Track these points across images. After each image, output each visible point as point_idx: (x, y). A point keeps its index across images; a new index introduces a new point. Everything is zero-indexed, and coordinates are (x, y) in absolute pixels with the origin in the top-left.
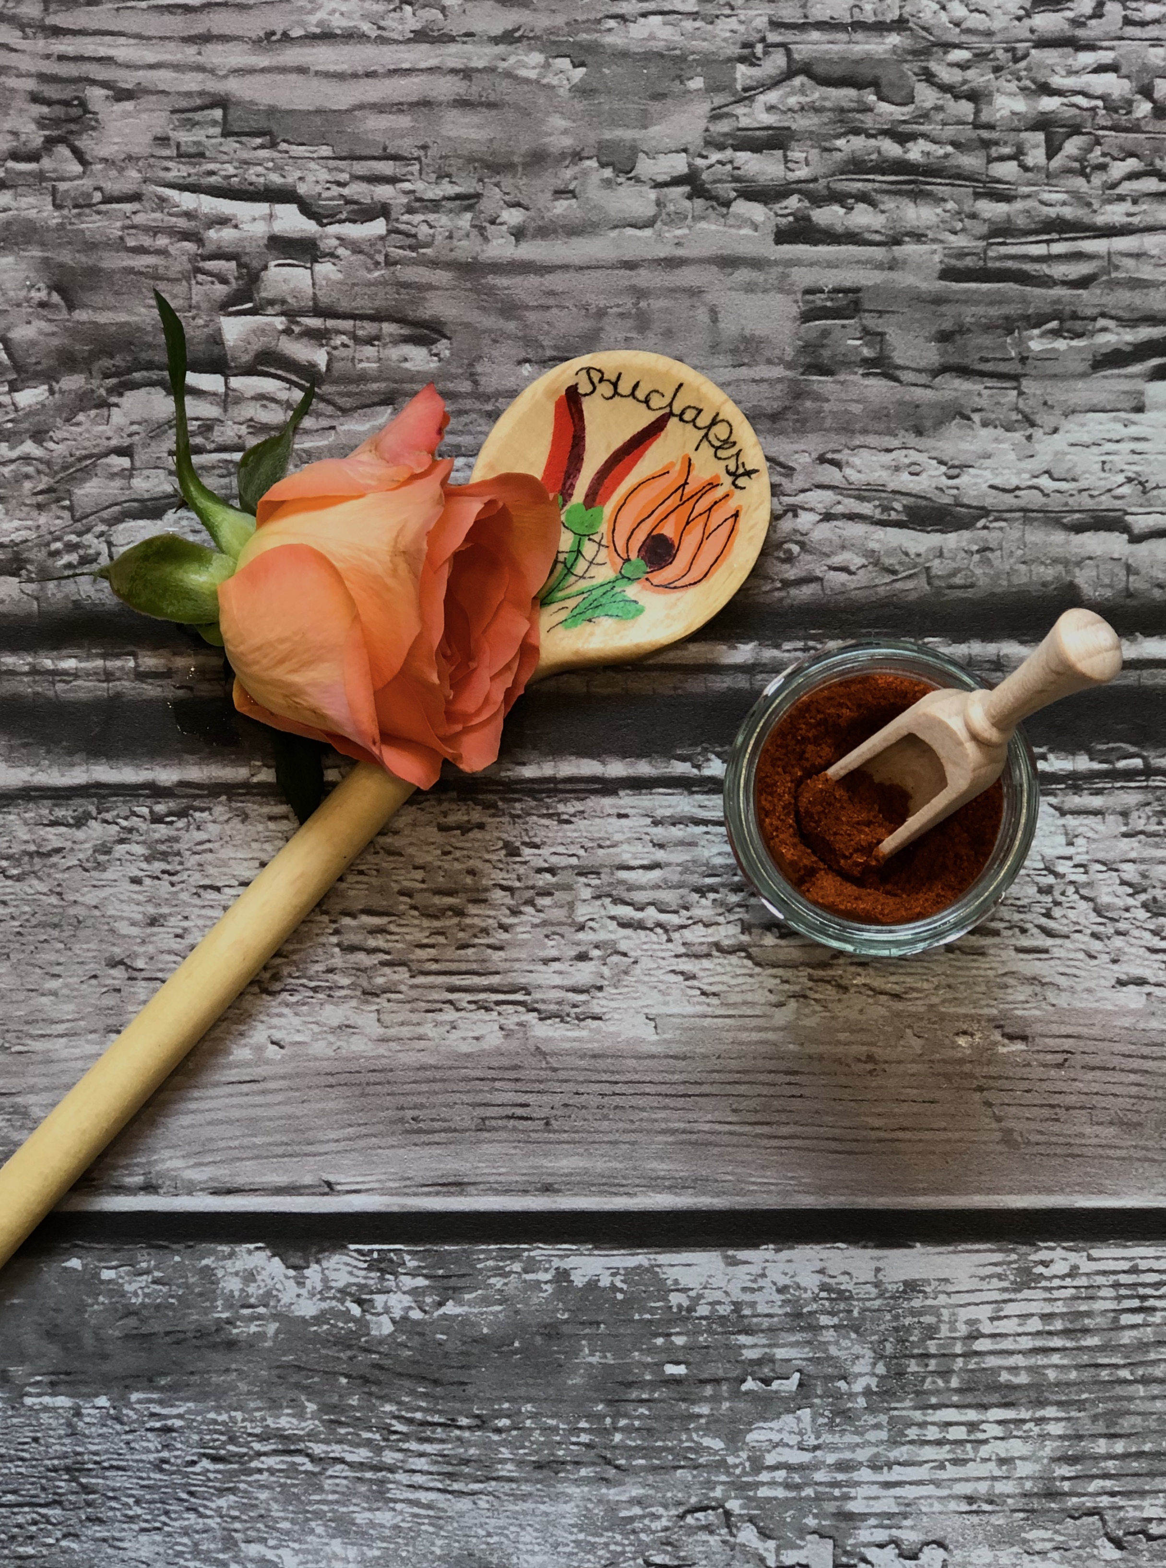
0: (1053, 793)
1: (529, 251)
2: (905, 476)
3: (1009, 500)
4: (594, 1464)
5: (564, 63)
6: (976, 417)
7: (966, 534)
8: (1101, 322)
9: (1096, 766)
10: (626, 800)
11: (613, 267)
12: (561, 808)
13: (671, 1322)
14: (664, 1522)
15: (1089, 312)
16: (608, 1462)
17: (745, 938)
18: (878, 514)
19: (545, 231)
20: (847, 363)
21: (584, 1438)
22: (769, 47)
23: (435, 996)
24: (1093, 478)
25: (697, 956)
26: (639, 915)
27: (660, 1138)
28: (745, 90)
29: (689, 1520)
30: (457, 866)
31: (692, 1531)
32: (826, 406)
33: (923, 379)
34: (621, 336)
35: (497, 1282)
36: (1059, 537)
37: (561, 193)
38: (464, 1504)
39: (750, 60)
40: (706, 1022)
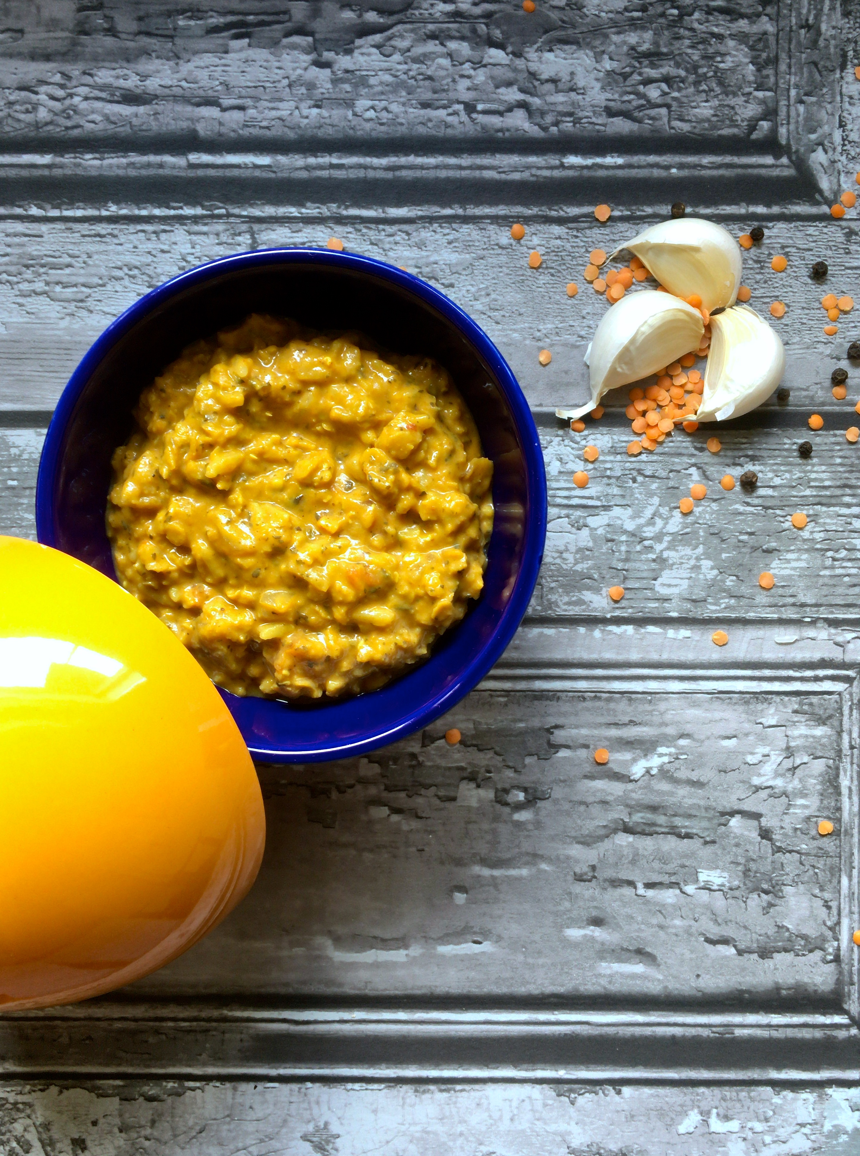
0: (185, 225)
2: (122, 81)
3: (167, 91)
6: (154, 55)
7: (148, 107)
8: (211, 13)
9: (205, 212)
13: (11, 461)
15: (204, 9)
17: (47, 288)
18: (109, 97)
20: (96, 31)
24: (205, 82)
25: (25, 296)
32: (87, 50)
33: (130, 37)
36: (189, 108)
40: (29, 326)
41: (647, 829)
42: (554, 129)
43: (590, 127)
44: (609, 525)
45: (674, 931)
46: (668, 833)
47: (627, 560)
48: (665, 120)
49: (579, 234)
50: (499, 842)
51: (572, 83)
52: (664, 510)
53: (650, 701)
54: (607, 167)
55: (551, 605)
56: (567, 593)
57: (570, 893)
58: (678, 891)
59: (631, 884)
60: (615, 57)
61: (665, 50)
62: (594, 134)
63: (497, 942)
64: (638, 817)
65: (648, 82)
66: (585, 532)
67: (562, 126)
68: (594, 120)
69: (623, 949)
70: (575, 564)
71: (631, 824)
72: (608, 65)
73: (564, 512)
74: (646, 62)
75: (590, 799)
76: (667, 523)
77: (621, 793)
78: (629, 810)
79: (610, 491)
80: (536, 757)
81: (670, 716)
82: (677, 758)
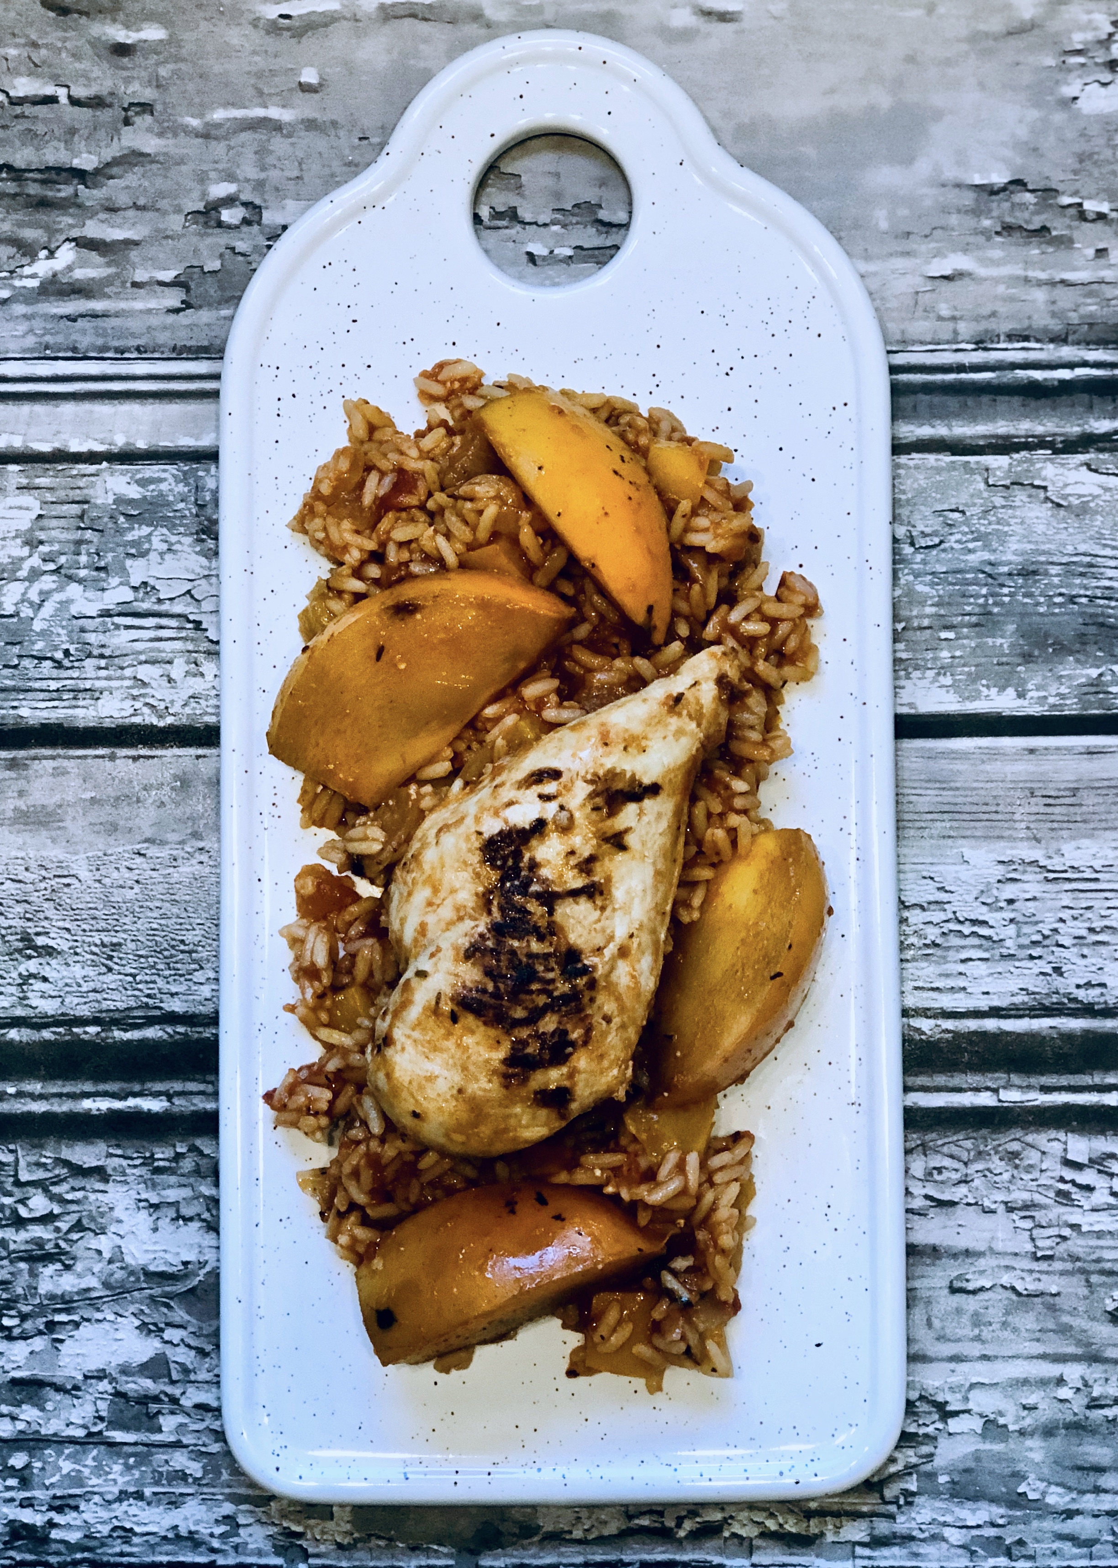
1: (1052, 1370)
4: (1000, 574)
5: (1032, 1496)
10: (984, 1004)
11: (996, 1357)
12: (1026, 999)
13: (951, 666)
14: (953, 538)
16: (990, 576)
19: (1043, 1383)
21: (1006, 590)
22: (896, 1502)
23: (1107, 876)
25: (937, 902)
26: (975, 929)
27: (958, 785)
28: (910, 1474)
29: (936, 540)
30: (1094, 961)
31: (935, 534)
34: (991, 1310)
35: (1064, 690)
37: (1033, 1408)
38: (1082, 548)
39: (907, 1493)
40: (929, 860)
41: (53, 176)
42: (181, 1149)
43: (129, 1152)
44: (103, 590)
45: (18, 40)
46: (25, 171)
47: (79, 543)
48: (22, 1163)
49: (145, 1000)
50: (256, 153)
51: (155, 1216)
52: (26, 612)
53: (47, 347)
54: (105, 1094)
55: (184, 478)
56: (161, 494)
57: (158, 87)
58: (12, 94)
59: (74, 102)
60: (93, 1254)
61: (23, 1265)
62: (125, 1143)
63: (258, 19)
64: (65, 191)
65: (47, 1219)
66: (136, 581)
67: (169, 1153)
68: (125, 1163)
69: (87, 14)
70: (150, 534)
71: (75, 181)
72: (104, 1243)
73: (165, 607)
74: (49, 1246)
75: (131, 213)
76: (24, 594)
77: (89, 223)
78: (79, 201)
79: (101, 637)
80: (206, 269)
81: (20, 328)
82: (11, 272)
